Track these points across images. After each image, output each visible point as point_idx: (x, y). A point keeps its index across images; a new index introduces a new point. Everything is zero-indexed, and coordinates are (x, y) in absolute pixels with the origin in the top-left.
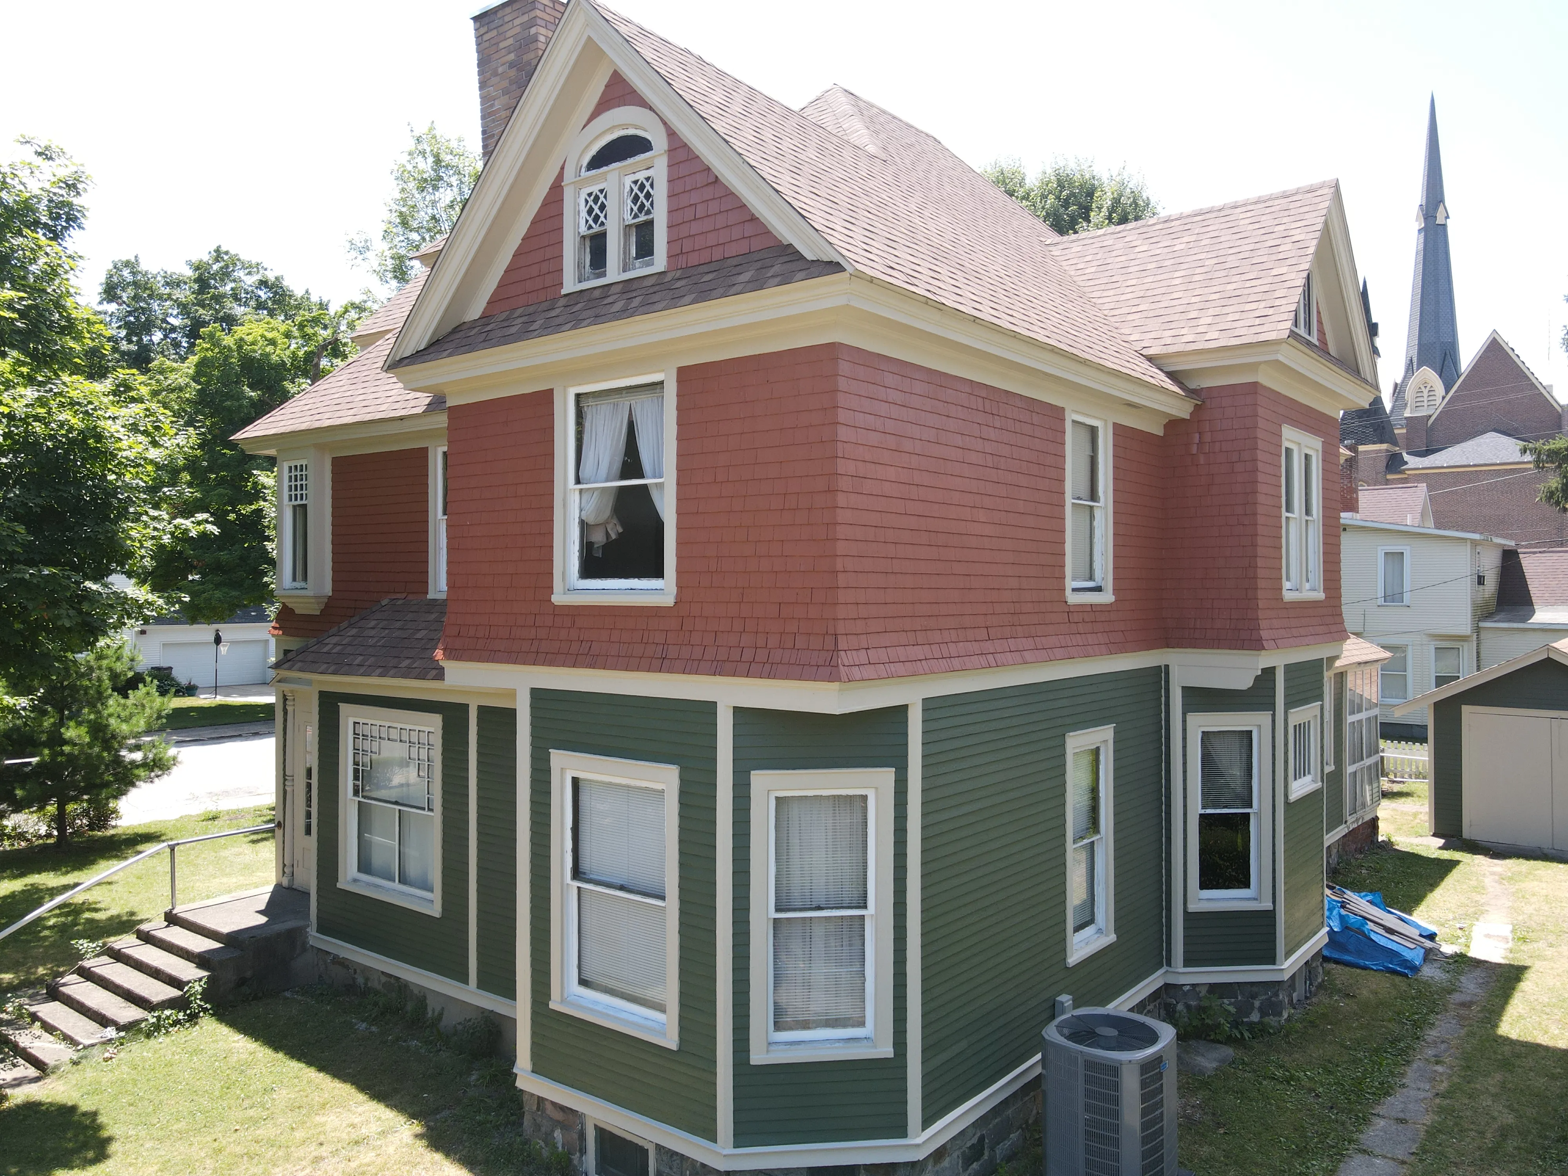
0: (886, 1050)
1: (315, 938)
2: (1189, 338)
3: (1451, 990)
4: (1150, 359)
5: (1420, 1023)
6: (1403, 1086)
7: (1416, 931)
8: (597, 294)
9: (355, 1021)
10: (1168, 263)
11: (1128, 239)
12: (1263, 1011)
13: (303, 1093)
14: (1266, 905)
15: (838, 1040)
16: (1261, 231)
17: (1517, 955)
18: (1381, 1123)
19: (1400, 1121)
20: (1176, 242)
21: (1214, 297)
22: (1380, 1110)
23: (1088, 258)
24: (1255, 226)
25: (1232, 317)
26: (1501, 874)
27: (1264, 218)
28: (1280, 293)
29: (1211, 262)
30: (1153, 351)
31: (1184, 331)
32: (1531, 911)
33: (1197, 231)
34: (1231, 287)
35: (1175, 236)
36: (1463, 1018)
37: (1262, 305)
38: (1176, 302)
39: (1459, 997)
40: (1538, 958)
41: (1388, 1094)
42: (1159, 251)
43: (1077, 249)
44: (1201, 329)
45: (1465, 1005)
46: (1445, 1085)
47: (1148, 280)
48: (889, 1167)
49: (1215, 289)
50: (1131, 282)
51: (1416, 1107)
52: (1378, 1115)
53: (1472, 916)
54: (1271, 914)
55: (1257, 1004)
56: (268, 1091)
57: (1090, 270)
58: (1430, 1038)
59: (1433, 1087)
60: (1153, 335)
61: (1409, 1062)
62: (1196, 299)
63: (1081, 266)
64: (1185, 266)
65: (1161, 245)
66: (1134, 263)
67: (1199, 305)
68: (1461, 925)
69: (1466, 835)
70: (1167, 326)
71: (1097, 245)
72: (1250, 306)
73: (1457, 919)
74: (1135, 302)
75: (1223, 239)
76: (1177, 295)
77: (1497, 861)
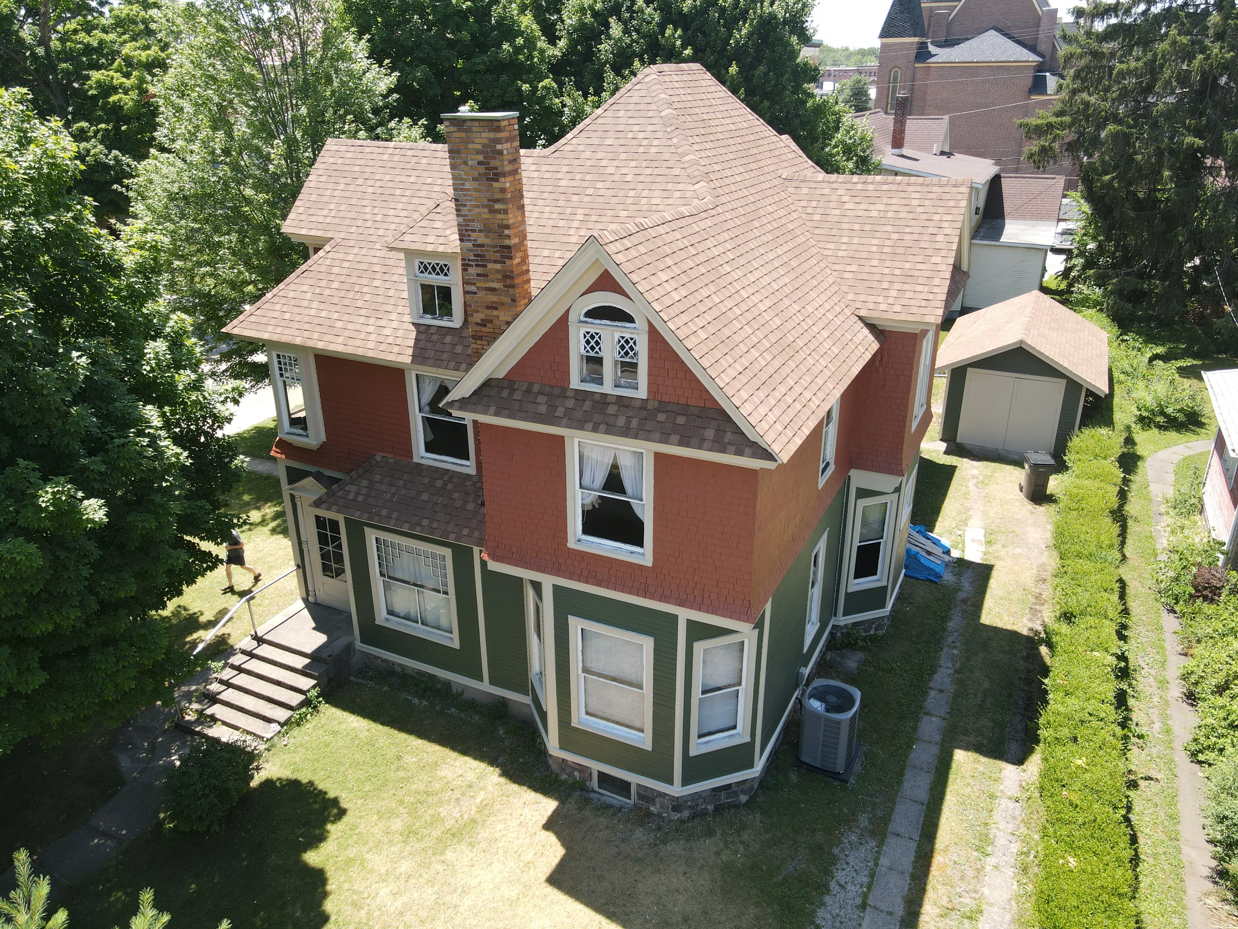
0: (748, 739)
1: (359, 645)
2: (883, 307)
3: (957, 590)
4: (861, 318)
5: (945, 619)
6: (940, 667)
7: (941, 550)
8: (597, 397)
9: (409, 698)
10: (867, 227)
11: (840, 192)
12: (876, 629)
13: (419, 757)
14: (884, 583)
15: (726, 737)
16: (925, 216)
17: (987, 556)
18: (933, 693)
19: (941, 691)
20: (872, 207)
21: (897, 272)
22: (931, 685)
23: (814, 204)
24: (921, 209)
25: (909, 295)
26: (977, 478)
27: (927, 203)
28: (937, 282)
29: (895, 236)
30: (862, 313)
31: (880, 299)
32: (993, 515)
33: (885, 200)
34: (908, 265)
35: (871, 200)
36: (964, 612)
37: (926, 289)
38: (874, 270)
39: (961, 595)
40: (998, 558)
41: (934, 673)
42: (861, 213)
43: (805, 191)
44: (890, 301)
45: (964, 601)
46: (959, 664)
47: (856, 241)
48: (744, 781)
49: (897, 264)
50: (845, 240)
51: (947, 680)
52: (931, 688)
53: (965, 522)
54: (886, 587)
55: (874, 626)
56: (399, 758)
57: (817, 217)
58: (949, 629)
59: (953, 665)
60: (862, 298)
61: (942, 649)
62: (886, 271)
63: (809, 210)
64: (878, 235)
65: (862, 207)
66: (845, 219)
67: (890, 278)
68: (959, 532)
69: (958, 440)
70: (870, 291)
71: (818, 192)
72: (919, 288)
73: (957, 527)
74: (849, 261)
75: (902, 215)
76: (875, 263)
77: (975, 463)
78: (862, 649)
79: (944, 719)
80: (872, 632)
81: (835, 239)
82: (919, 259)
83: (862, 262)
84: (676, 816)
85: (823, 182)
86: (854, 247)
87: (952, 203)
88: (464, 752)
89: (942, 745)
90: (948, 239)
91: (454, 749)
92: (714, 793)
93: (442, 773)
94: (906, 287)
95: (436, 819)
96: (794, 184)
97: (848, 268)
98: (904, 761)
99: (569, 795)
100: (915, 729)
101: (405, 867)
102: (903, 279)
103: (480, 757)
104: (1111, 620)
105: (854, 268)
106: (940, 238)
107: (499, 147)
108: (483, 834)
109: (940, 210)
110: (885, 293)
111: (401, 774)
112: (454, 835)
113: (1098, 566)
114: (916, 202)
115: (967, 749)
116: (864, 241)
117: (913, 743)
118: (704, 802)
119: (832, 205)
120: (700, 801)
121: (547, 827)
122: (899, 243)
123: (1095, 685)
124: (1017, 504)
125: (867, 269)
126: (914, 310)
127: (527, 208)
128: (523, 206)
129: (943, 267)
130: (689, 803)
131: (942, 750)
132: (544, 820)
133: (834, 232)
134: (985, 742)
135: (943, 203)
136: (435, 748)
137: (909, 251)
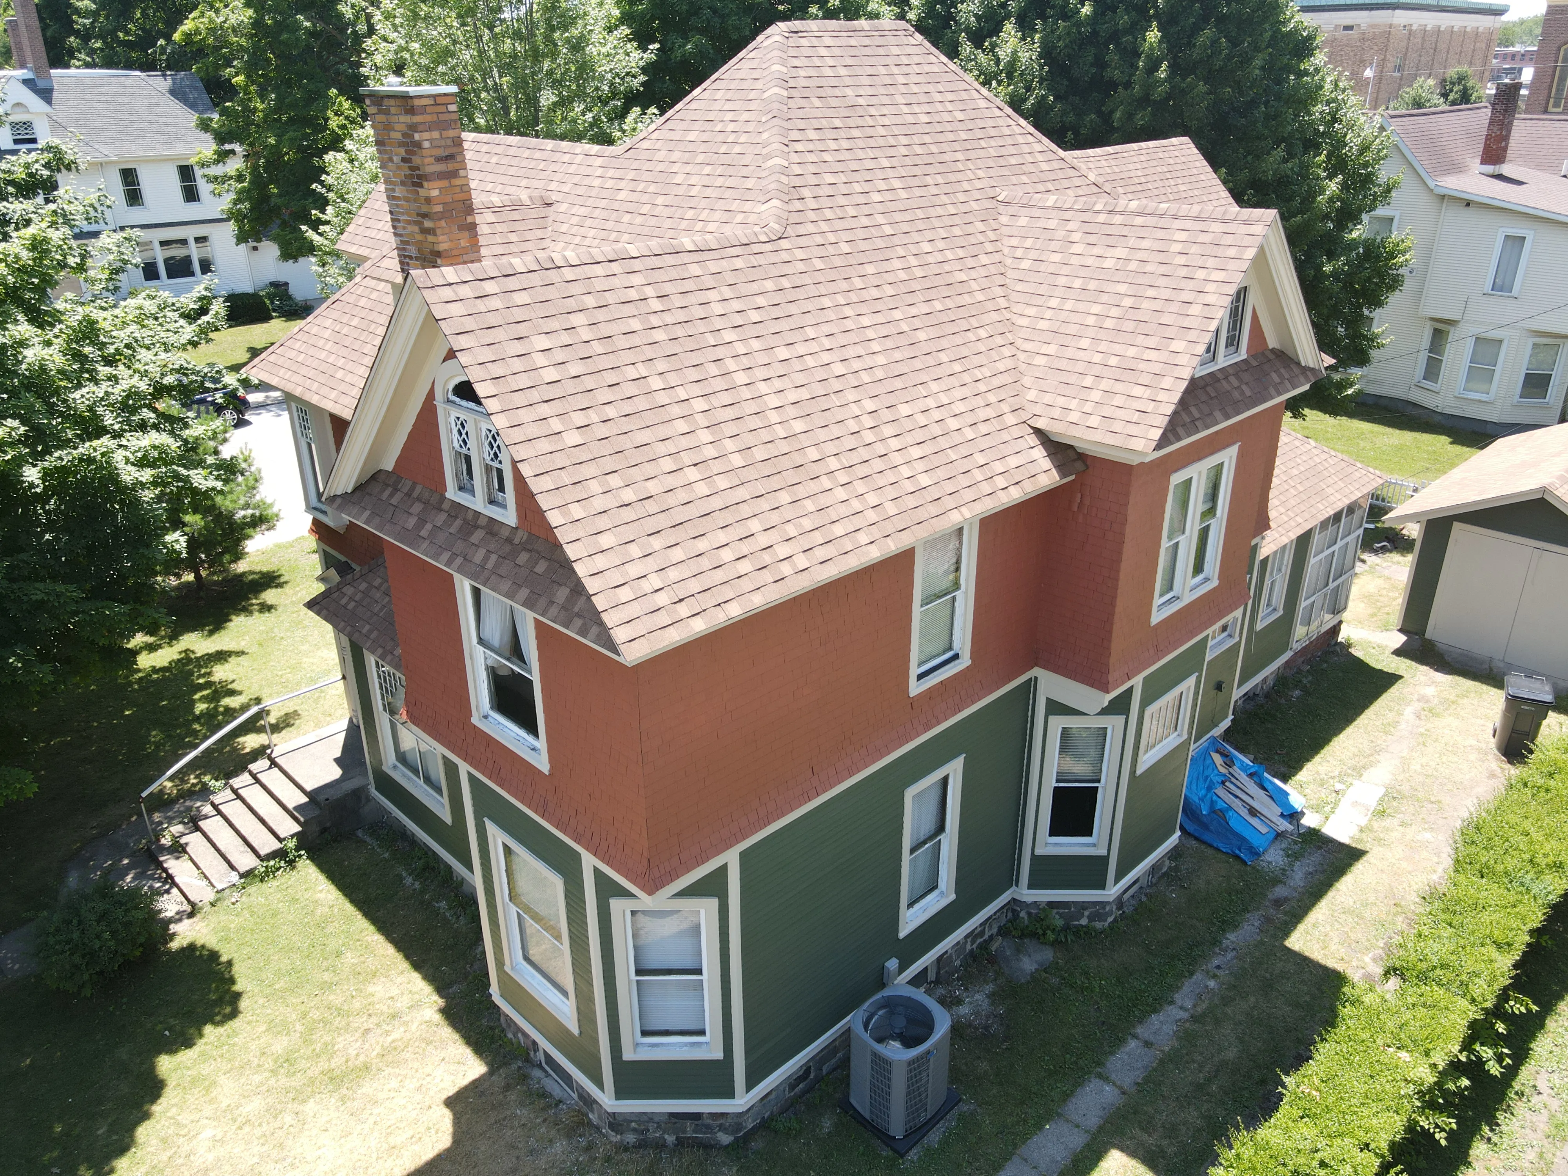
0: (719, 1055)
1: (373, 792)
2: (1074, 417)
3: (1276, 881)
4: (1038, 432)
5: (1229, 924)
6: (1172, 1003)
7: (1279, 811)
8: (470, 515)
9: (404, 874)
10: (1093, 285)
11: (1071, 226)
12: (1091, 918)
13: (362, 959)
14: (1103, 852)
15: (686, 1044)
16: (1184, 272)
17: (1364, 835)
18: (1132, 1044)
19: (1148, 1044)
20: (1110, 252)
21: (1113, 361)
22: (1139, 1030)
23: (1029, 243)
24: (1182, 260)
25: (1118, 400)
26: (1427, 701)
27: (1194, 249)
28: (1167, 383)
29: (1128, 302)
30: (1040, 424)
31: (1073, 404)
32: (1418, 768)
33: (1132, 242)
34: (1132, 352)
35: (1111, 241)
36: (1268, 920)
37: (1147, 393)
38: (1081, 355)
39: (1280, 891)
40: (1379, 841)
41: (1155, 1011)
42: (1089, 261)
43: (1023, 221)
44: (1088, 407)
45: (1278, 903)
46: (1204, 1006)
47: (1069, 305)
48: (723, 1115)
49: (1117, 349)
50: (1054, 303)
51: (1169, 1029)
52: (1135, 1036)
53: (1358, 771)
54: (1105, 860)
55: (1086, 913)
56: (339, 954)
57: (1025, 264)
58: (1226, 943)
59: (1194, 1006)
60: (1048, 398)
61: (1191, 974)
62: (1097, 358)
63: (1019, 253)
64: (1105, 298)
65: (1096, 251)
66: (1065, 270)
67: (1097, 369)
68: (1338, 786)
69: (1428, 635)
70: (1063, 389)
71: (1041, 223)
72: (1138, 391)
73: (1341, 779)
74: (1048, 337)
75: (1149, 268)
76: (1084, 343)
77: (1440, 677)
78: (1055, 944)
79: (1124, 1093)
80: (1084, 922)
81: (1039, 301)
82: (1152, 342)
83: (1067, 341)
84: (615, 1138)
85: (1052, 208)
86: (1063, 316)
87: (1232, 252)
88: (417, 966)
89: (1094, 1138)
90: (1207, 312)
91: (407, 957)
92: (673, 1120)
93: (371, 989)
94: (1119, 387)
95: (328, 1050)
96: (1012, 210)
97: (1045, 349)
98: (1015, 1146)
99: (505, 1064)
100: (1067, 1096)
101: (254, 1106)
102: (1118, 374)
103: (429, 978)
104: (1473, 1000)
105: (1051, 349)
106: (1195, 310)
107: (417, 136)
108: (367, 1088)
109: (1211, 262)
110: (1084, 394)
111: (327, 976)
112: (331, 1079)
113: (1512, 897)
114: (1176, 247)
115: (1132, 1153)
116: (1081, 307)
117: (1048, 1122)
118: (659, 1127)
119: (1054, 245)
120: (652, 1126)
121: (450, 1102)
122: (1132, 314)
123: (1366, 1112)
124: (1473, 757)
125: (1070, 353)
126: (1117, 426)
127: (483, 229)
128: (474, 226)
129: (1183, 359)
130: (633, 1124)
131: (1088, 1146)
132: (452, 1091)
133: (1042, 290)
134: (1171, 1150)
135: (1219, 251)
136: (390, 950)
137: (1143, 328)
